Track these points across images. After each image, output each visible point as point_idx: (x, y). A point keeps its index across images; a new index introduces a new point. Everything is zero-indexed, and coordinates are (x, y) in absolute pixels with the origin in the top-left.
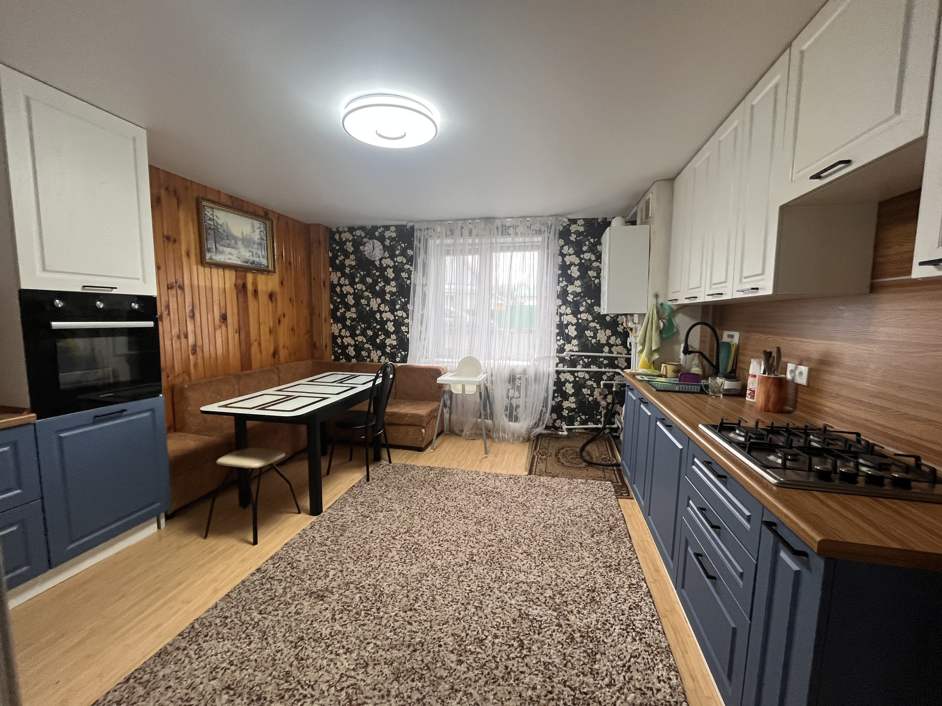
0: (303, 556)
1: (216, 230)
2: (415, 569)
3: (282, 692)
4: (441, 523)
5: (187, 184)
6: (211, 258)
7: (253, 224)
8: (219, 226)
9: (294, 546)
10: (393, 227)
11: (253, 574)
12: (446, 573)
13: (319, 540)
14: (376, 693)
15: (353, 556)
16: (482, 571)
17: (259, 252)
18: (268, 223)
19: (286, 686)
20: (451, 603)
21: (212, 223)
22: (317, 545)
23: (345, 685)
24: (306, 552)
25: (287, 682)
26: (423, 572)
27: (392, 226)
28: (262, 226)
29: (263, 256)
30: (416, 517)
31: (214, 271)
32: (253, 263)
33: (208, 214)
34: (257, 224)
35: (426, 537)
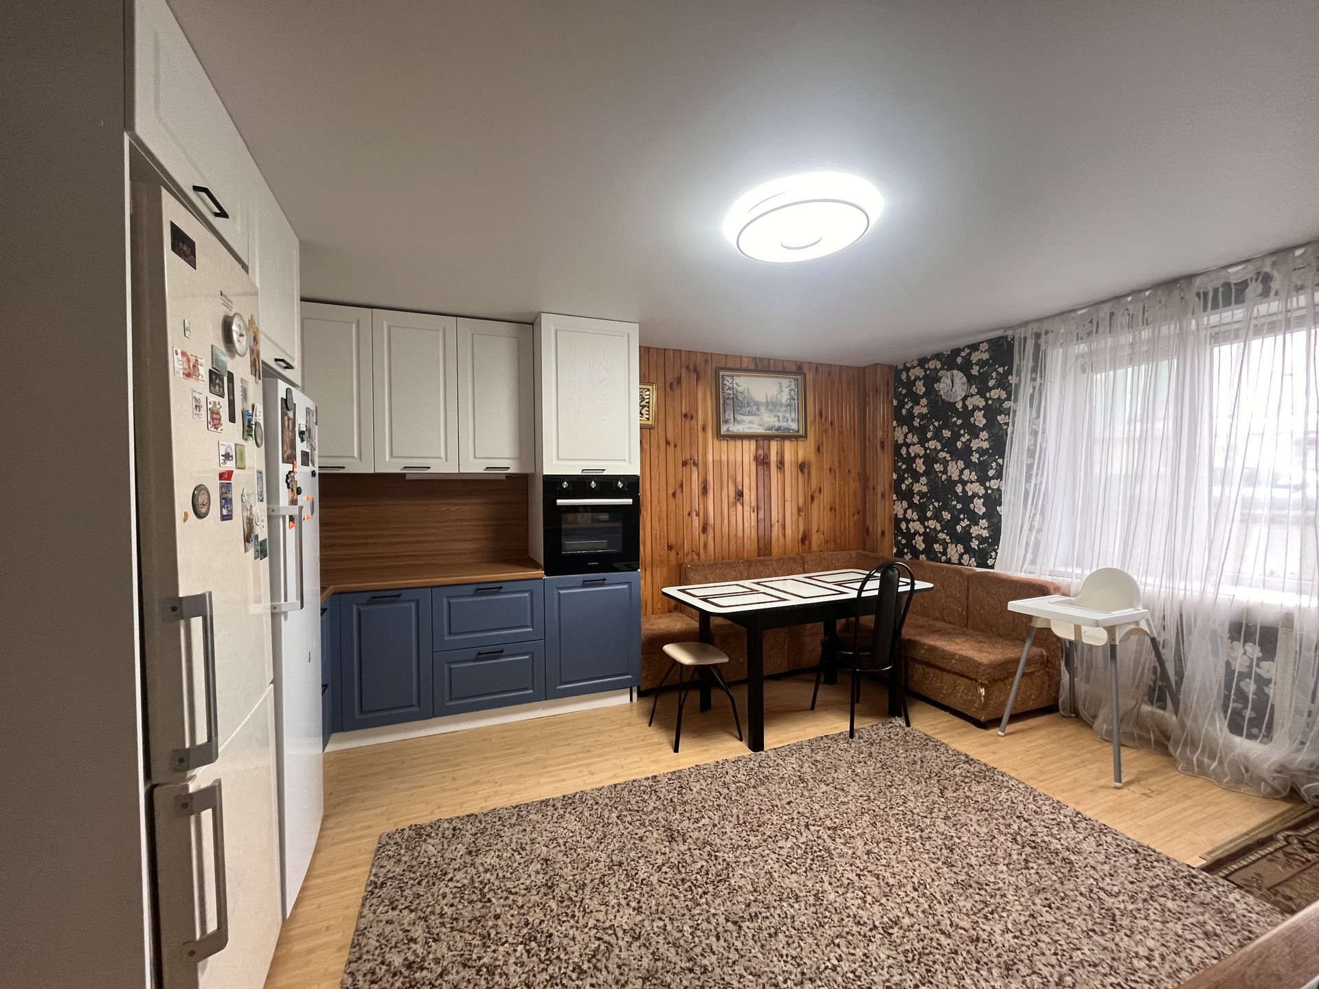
0: (698, 787)
1: (734, 398)
2: (792, 881)
3: (566, 896)
4: (895, 848)
5: (707, 357)
6: (728, 430)
7: (780, 384)
8: (739, 394)
9: (702, 772)
10: (985, 343)
11: (647, 779)
12: (826, 917)
13: (728, 779)
14: (617, 972)
15: (741, 817)
16: (883, 956)
17: (788, 415)
18: (799, 377)
19: (572, 894)
20: (789, 958)
21: (731, 392)
22: (720, 783)
23: (606, 938)
24: (705, 784)
25: (576, 892)
26: (798, 892)
27: (982, 342)
28: (793, 383)
29: (793, 420)
30: (866, 817)
31: (732, 443)
32: (779, 429)
33: (728, 384)
34: (785, 382)
35: (850, 852)
